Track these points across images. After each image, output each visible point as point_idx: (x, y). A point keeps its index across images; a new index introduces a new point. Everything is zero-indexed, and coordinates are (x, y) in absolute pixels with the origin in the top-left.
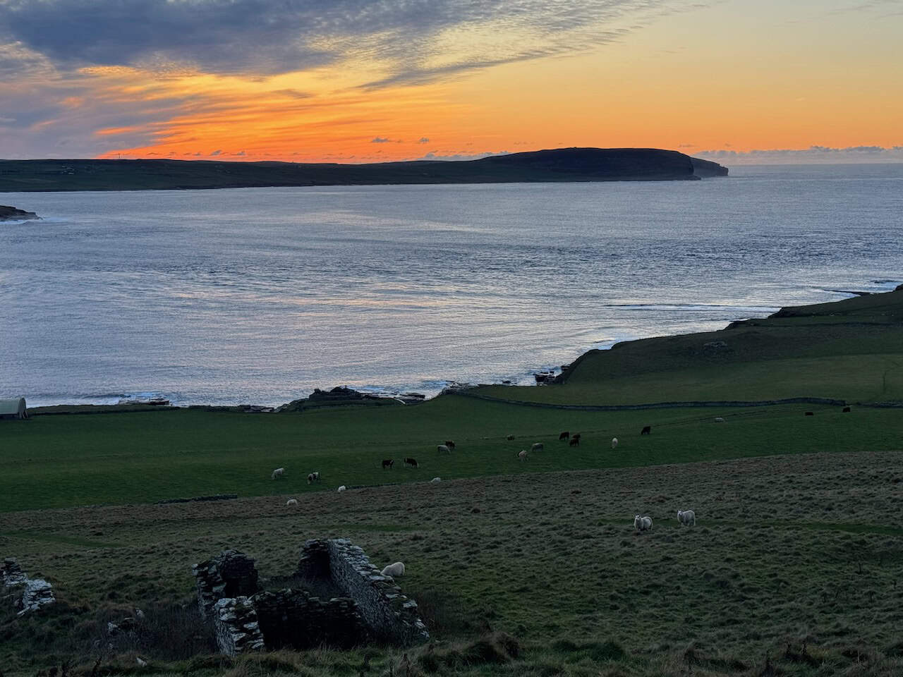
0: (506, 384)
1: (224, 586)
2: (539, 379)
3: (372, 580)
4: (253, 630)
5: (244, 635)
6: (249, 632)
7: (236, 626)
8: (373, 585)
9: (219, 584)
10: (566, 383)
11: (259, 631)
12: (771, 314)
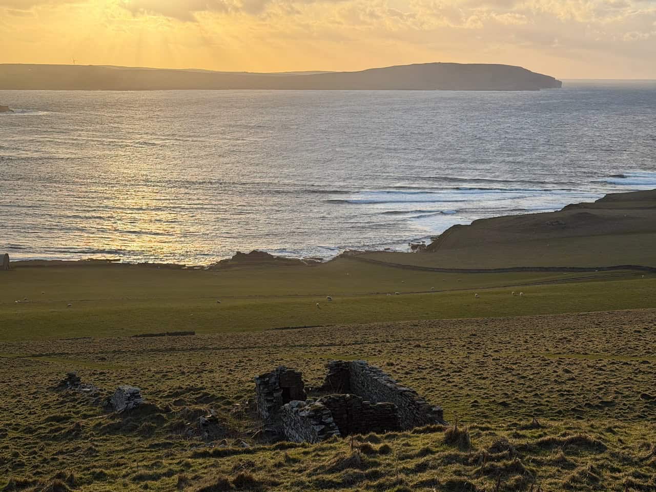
0: (387, 251)
1: (281, 392)
2: (414, 247)
3: (400, 390)
4: (330, 423)
5: (323, 426)
6: (327, 424)
7: (315, 420)
8: (401, 394)
9: (277, 391)
10: (435, 251)
11: (334, 424)
12: (598, 199)
